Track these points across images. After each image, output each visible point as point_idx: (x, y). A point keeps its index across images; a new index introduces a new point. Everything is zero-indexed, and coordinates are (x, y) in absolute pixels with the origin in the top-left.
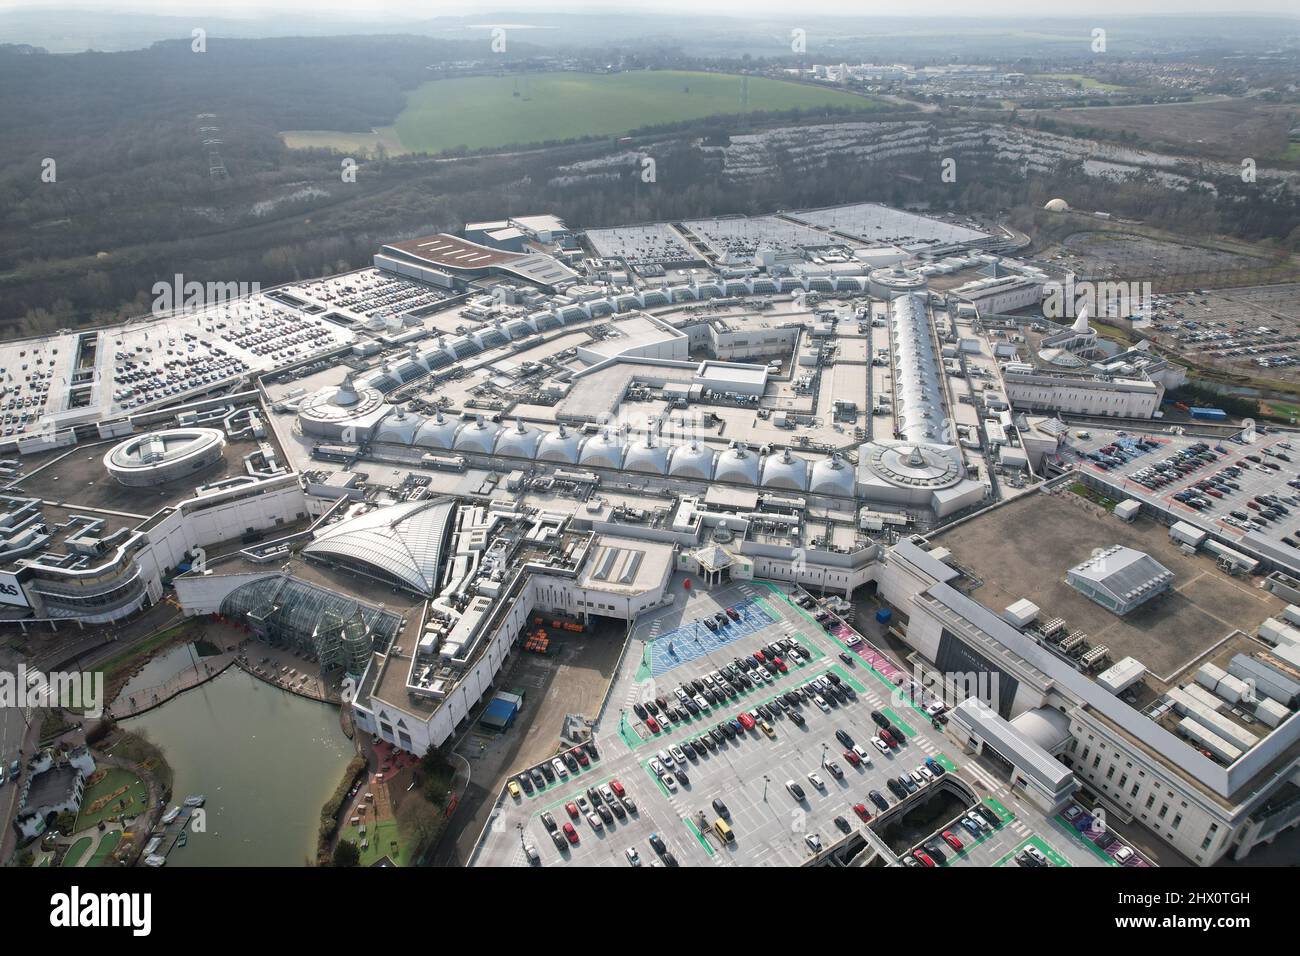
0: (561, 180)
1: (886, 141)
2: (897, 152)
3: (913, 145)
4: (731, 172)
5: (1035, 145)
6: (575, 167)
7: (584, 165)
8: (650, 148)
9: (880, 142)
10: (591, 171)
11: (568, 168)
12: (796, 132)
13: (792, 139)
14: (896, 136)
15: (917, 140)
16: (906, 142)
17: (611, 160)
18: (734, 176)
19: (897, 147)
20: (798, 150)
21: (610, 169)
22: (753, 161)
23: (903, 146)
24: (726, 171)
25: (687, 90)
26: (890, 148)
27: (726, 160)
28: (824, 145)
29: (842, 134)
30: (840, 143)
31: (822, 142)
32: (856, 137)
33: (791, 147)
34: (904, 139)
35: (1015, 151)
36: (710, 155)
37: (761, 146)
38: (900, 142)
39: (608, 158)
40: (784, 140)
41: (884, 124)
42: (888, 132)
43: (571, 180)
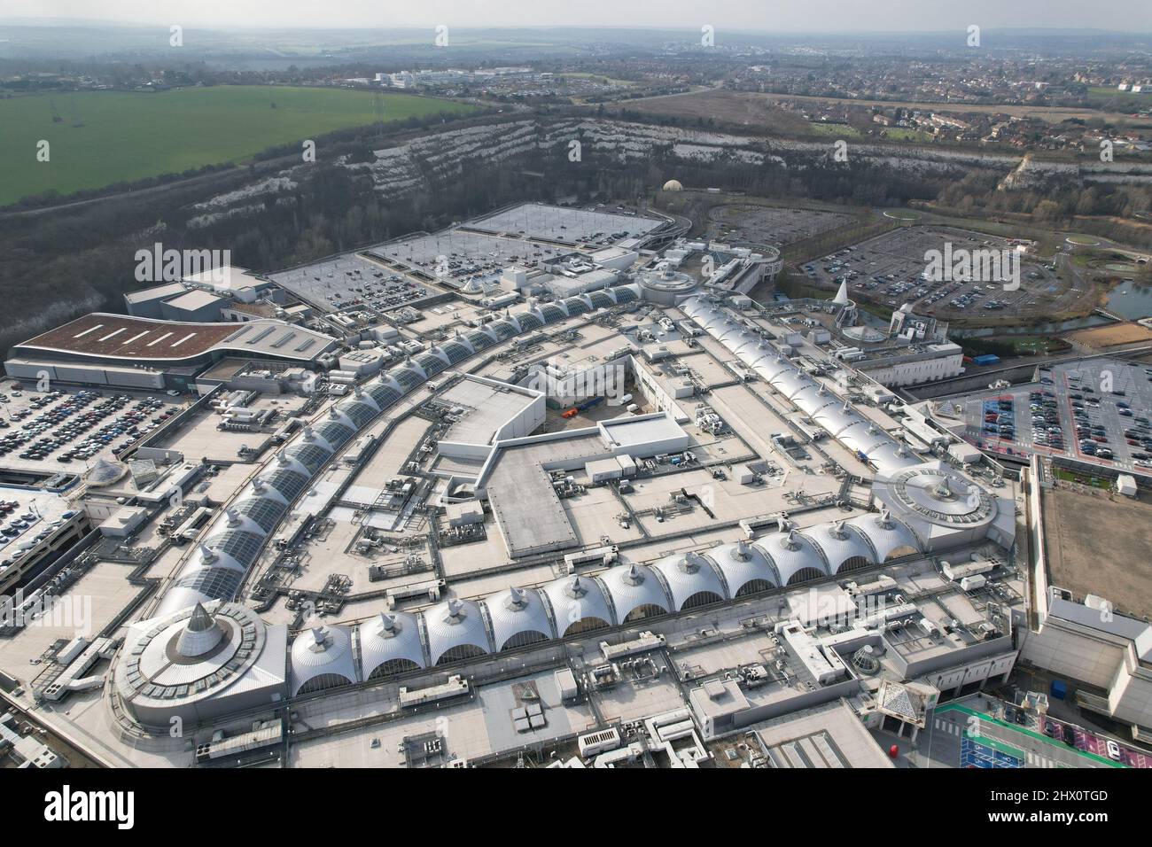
0: (200, 219)
1: (504, 142)
2: (514, 151)
3: (526, 143)
4: (383, 187)
5: (627, 134)
6: (213, 202)
7: (223, 199)
8: (290, 171)
9: (499, 143)
10: (233, 204)
11: (205, 206)
12: (429, 141)
13: (428, 148)
14: (511, 136)
15: (528, 138)
16: (519, 141)
17: (251, 190)
18: (386, 192)
19: (513, 147)
20: (436, 158)
21: (252, 200)
22: (401, 174)
23: (518, 145)
24: (377, 188)
25: (273, 106)
26: (508, 148)
27: (375, 176)
28: (456, 151)
29: (469, 139)
30: (467, 147)
31: (454, 148)
32: (480, 141)
33: (429, 156)
34: (517, 138)
35: (610, 141)
36: (356, 172)
37: (405, 158)
38: (515, 142)
39: (248, 187)
40: (421, 150)
41: (500, 126)
42: (505, 133)
43: (211, 218)
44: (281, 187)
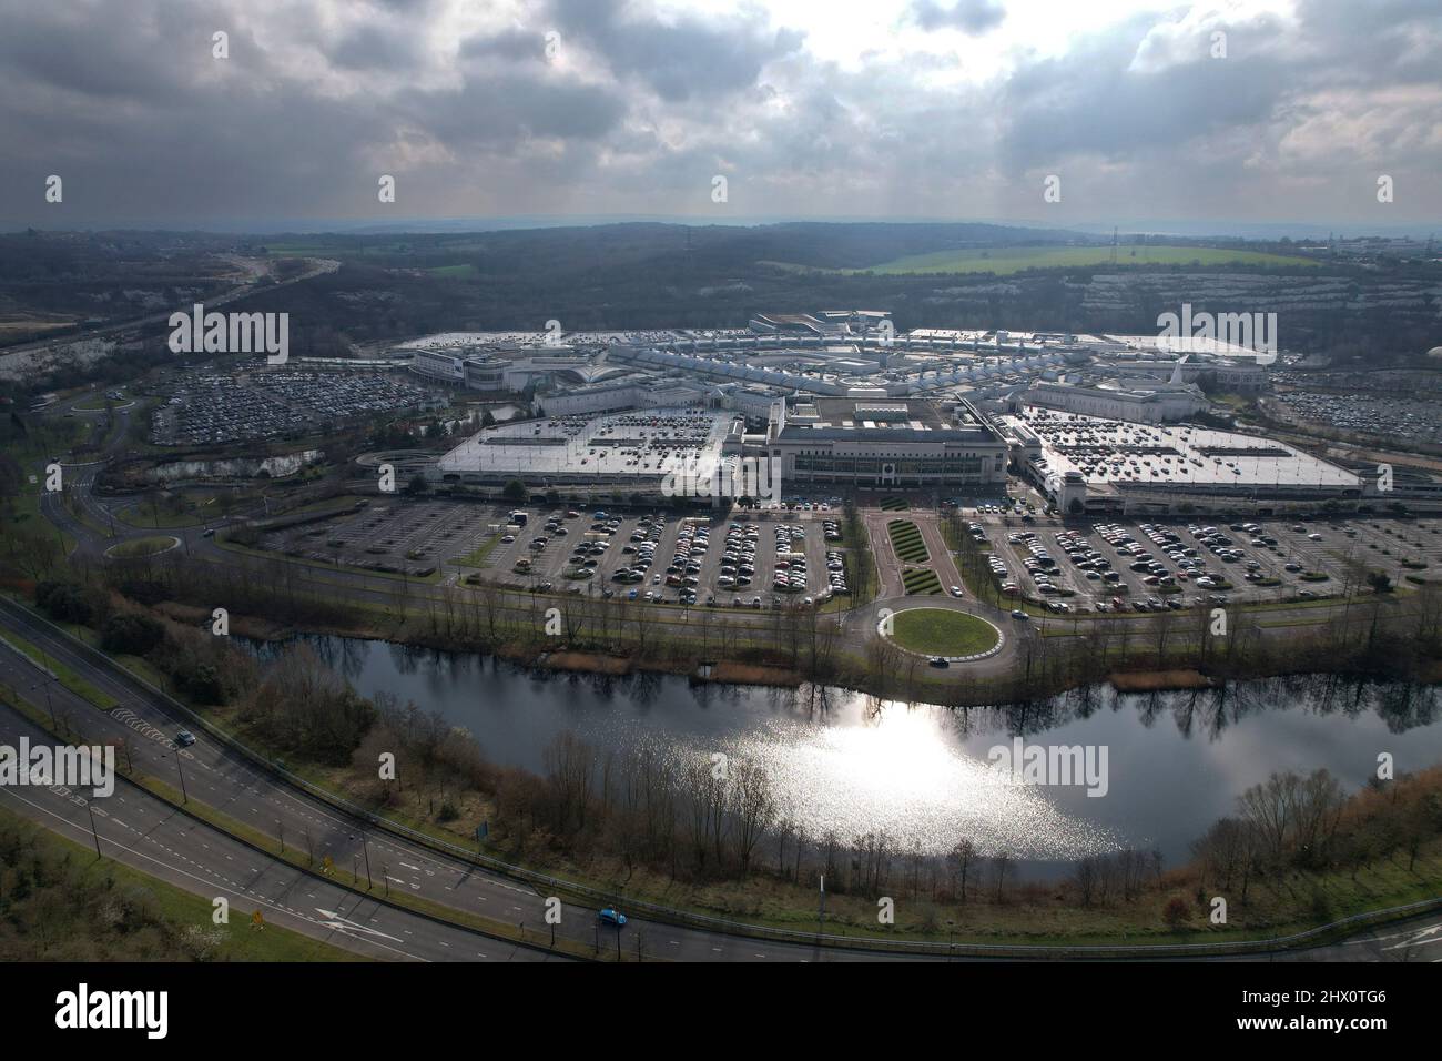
0: (933, 299)
1: (1287, 295)
2: (1301, 306)
3: (1327, 301)
4: (1089, 305)
6: (948, 291)
7: (956, 290)
8: (1019, 282)
9: (1279, 294)
10: (961, 295)
11: (941, 291)
12: (1170, 278)
13: (1164, 285)
14: (1302, 290)
15: (1331, 296)
16: (1315, 297)
17: (982, 289)
18: (1092, 310)
20: (1170, 294)
21: (980, 296)
22: (1112, 297)
23: (1310, 301)
24: (1083, 304)
27: (1086, 295)
28: (1203, 292)
29: (1229, 284)
30: (1220, 293)
31: (1201, 289)
32: (1247, 289)
33: (1162, 291)
34: (1309, 294)
36: (1072, 290)
37: (1124, 286)
38: (1307, 297)
39: (980, 286)
40: (1155, 284)
41: (1286, 278)
42: (1290, 287)
43: (942, 301)
44: (1007, 291)
